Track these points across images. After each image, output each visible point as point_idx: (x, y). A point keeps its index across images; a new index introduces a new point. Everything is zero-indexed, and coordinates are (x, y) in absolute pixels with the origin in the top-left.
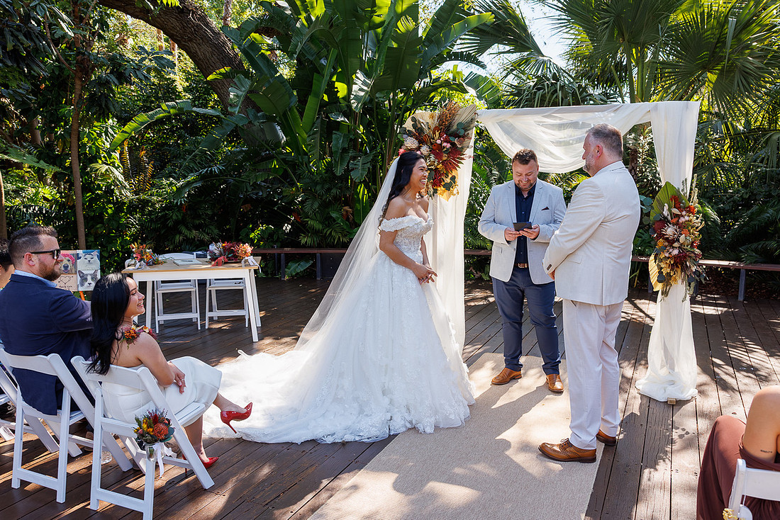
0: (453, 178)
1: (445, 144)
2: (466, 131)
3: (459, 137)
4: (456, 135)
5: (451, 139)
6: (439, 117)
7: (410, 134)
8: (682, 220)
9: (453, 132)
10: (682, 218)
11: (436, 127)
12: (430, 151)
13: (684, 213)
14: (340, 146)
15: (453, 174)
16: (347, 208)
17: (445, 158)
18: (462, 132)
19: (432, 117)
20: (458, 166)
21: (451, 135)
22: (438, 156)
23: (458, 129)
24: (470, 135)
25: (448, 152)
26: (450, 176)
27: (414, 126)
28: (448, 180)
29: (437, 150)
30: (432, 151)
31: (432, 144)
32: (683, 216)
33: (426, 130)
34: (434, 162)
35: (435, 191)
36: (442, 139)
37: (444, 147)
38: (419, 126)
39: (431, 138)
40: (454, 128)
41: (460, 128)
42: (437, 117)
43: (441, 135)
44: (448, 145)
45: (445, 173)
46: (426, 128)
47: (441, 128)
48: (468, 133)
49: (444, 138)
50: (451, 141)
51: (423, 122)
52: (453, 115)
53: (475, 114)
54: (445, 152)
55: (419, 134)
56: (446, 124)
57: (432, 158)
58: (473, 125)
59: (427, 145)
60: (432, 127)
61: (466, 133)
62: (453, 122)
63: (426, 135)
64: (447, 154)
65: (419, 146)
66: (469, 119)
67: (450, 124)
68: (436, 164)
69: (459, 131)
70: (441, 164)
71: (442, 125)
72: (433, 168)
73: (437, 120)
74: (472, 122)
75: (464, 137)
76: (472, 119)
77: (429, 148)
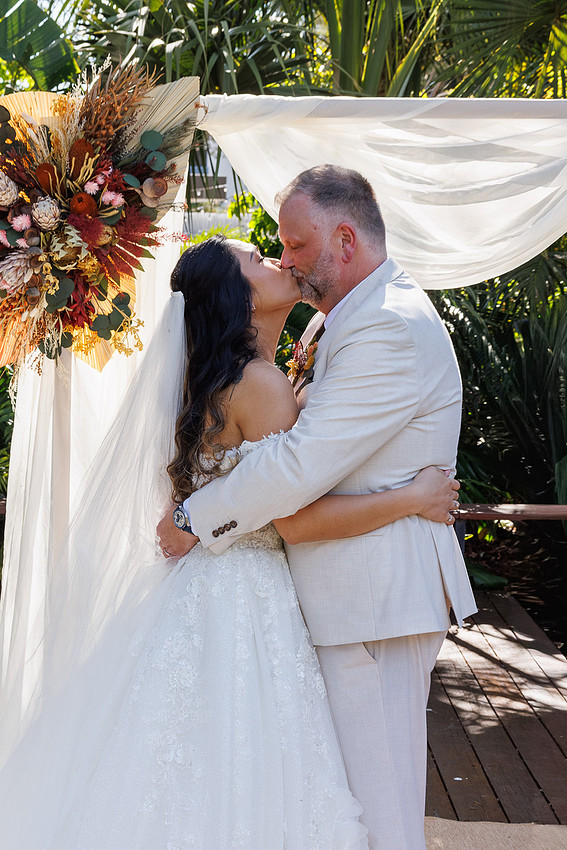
0: (123, 301)
1: (108, 197)
2: (170, 156)
4: (142, 170)
5: (129, 179)
6: (87, 114)
9: (131, 161)
11: (77, 140)
12: (63, 216)
15: (123, 289)
17: (105, 240)
18: (160, 162)
19: (62, 108)
20: (137, 265)
21: (125, 169)
22: (88, 231)
23: (142, 151)
24: (178, 170)
25: (119, 223)
26: (112, 293)
28: (105, 307)
29: (80, 212)
30: (68, 215)
31: (67, 193)
33: (41, 152)
34: (78, 250)
35: (67, 341)
36: (100, 180)
37: (104, 206)
38: (19, 136)
39: (67, 176)
40: (131, 146)
41: (148, 146)
42: (77, 112)
43: (98, 168)
44: (119, 200)
45: (100, 287)
46: (40, 144)
47: (95, 146)
48: (173, 166)
49: (105, 178)
50: (127, 185)
51: (31, 126)
52: (130, 105)
53: (197, 106)
54: (107, 221)
55: (19, 161)
56: (108, 135)
57: (74, 238)
58: (187, 141)
59: (53, 197)
60: (64, 142)
61: (169, 163)
62: (130, 129)
63: (46, 167)
64: (112, 226)
65: (22, 199)
66: (179, 121)
67: (119, 133)
68: (82, 256)
69: (150, 157)
70: (95, 261)
71: (96, 137)
72: (70, 267)
73: (77, 121)
74: (186, 130)
75: (161, 174)
76: (187, 122)
77: (60, 207)
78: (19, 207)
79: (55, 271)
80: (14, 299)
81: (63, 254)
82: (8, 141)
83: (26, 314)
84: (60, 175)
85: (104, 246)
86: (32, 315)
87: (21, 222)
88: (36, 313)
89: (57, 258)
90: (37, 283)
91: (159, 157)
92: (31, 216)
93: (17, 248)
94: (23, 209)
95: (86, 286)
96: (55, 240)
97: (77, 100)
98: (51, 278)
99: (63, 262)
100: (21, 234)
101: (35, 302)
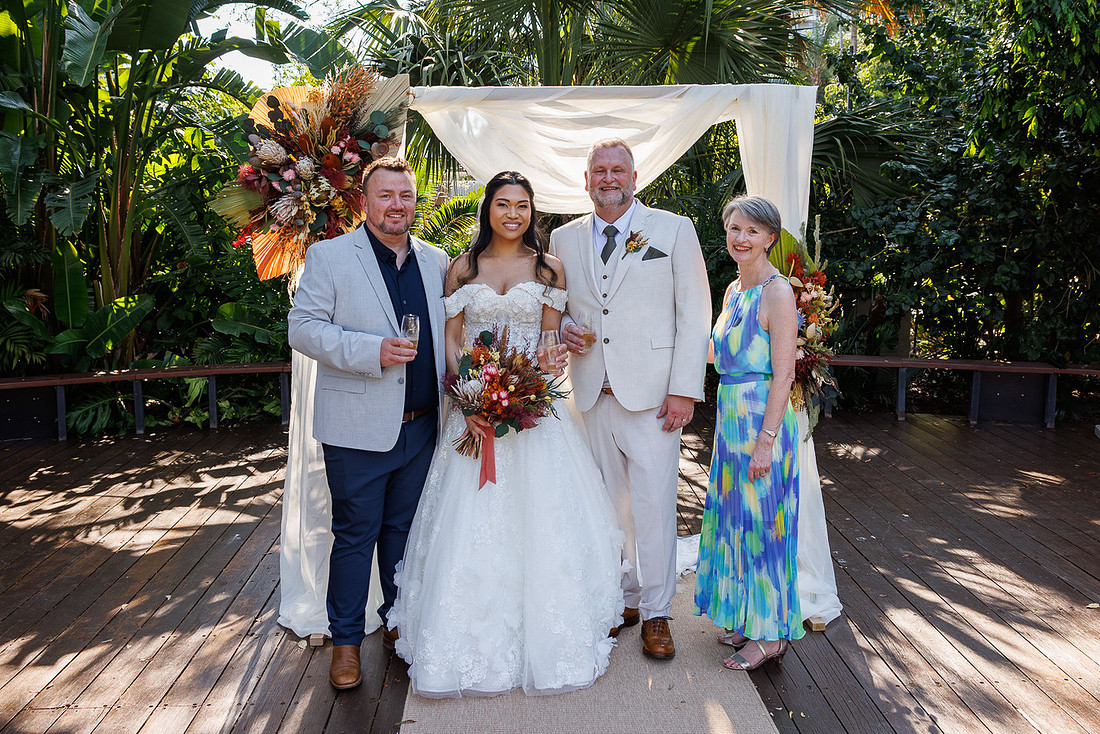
1: (348, 156)
2: (390, 127)
3: (376, 139)
4: (372, 138)
5: (363, 144)
6: (332, 100)
7: (264, 133)
8: (805, 297)
9: (364, 131)
10: (804, 294)
11: (326, 118)
12: (317, 169)
13: (809, 285)
14: (16, 161)
16: (34, 292)
17: (348, 185)
18: (384, 132)
19: (315, 95)
21: (359, 136)
22: (335, 180)
23: (372, 124)
24: (397, 137)
25: (356, 174)
27: (273, 116)
29: (330, 167)
30: (320, 169)
31: (319, 154)
32: (806, 290)
33: (303, 128)
34: (328, 192)
36: (342, 144)
37: (346, 162)
38: (286, 116)
39: (319, 143)
40: (364, 121)
41: (376, 122)
42: (326, 99)
43: (340, 137)
44: (356, 158)
45: (347, 217)
46: (302, 121)
47: (338, 122)
48: (394, 134)
49: (346, 143)
50: (362, 148)
51: (294, 109)
52: (362, 95)
53: (408, 94)
54: (348, 172)
55: (287, 133)
56: (347, 114)
57: (325, 184)
58: (403, 117)
59: (309, 157)
60: (318, 120)
61: (390, 133)
62: (362, 110)
63: (305, 136)
64: (352, 176)
65: (290, 159)
66: (396, 105)
67: (355, 113)
68: (331, 197)
69: (376, 129)
70: (341, 198)
71: (339, 116)
72: (324, 205)
73: (326, 105)
74: (401, 110)
75: (385, 141)
76: (401, 105)
77: (315, 163)
78: (288, 164)
79: (312, 208)
80: (288, 228)
81: (317, 195)
82: (280, 120)
83: (295, 237)
84: (314, 141)
85: (347, 190)
86: (300, 238)
87: (289, 175)
88: (302, 236)
89: (314, 198)
90: (301, 214)
91: (383, 129)
92: (295, 169)
93: (287, 193)
94: (291, 166)
95: (337, 217)
96: (312, 186)
97: (326, 90)
98: (309, 212)
99: (318, 200)
100: (289, 183)
101: (301, 228)
